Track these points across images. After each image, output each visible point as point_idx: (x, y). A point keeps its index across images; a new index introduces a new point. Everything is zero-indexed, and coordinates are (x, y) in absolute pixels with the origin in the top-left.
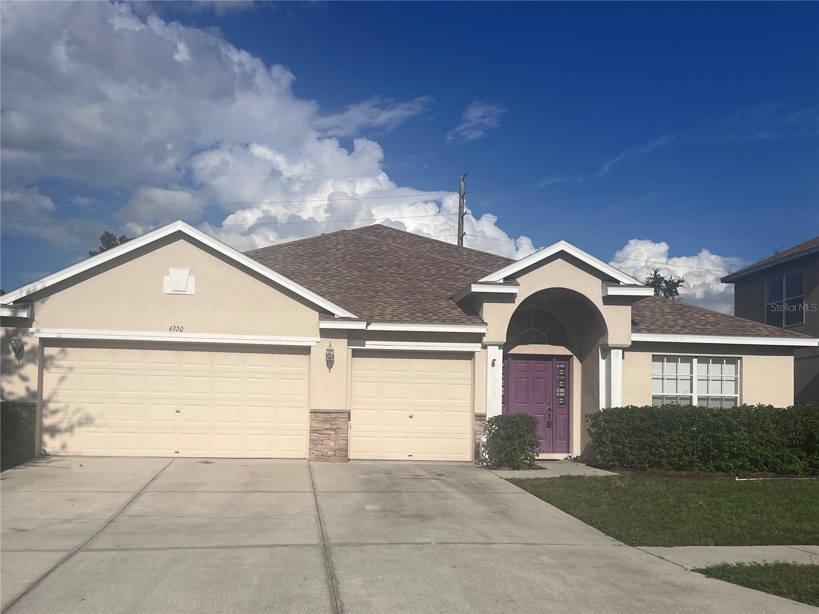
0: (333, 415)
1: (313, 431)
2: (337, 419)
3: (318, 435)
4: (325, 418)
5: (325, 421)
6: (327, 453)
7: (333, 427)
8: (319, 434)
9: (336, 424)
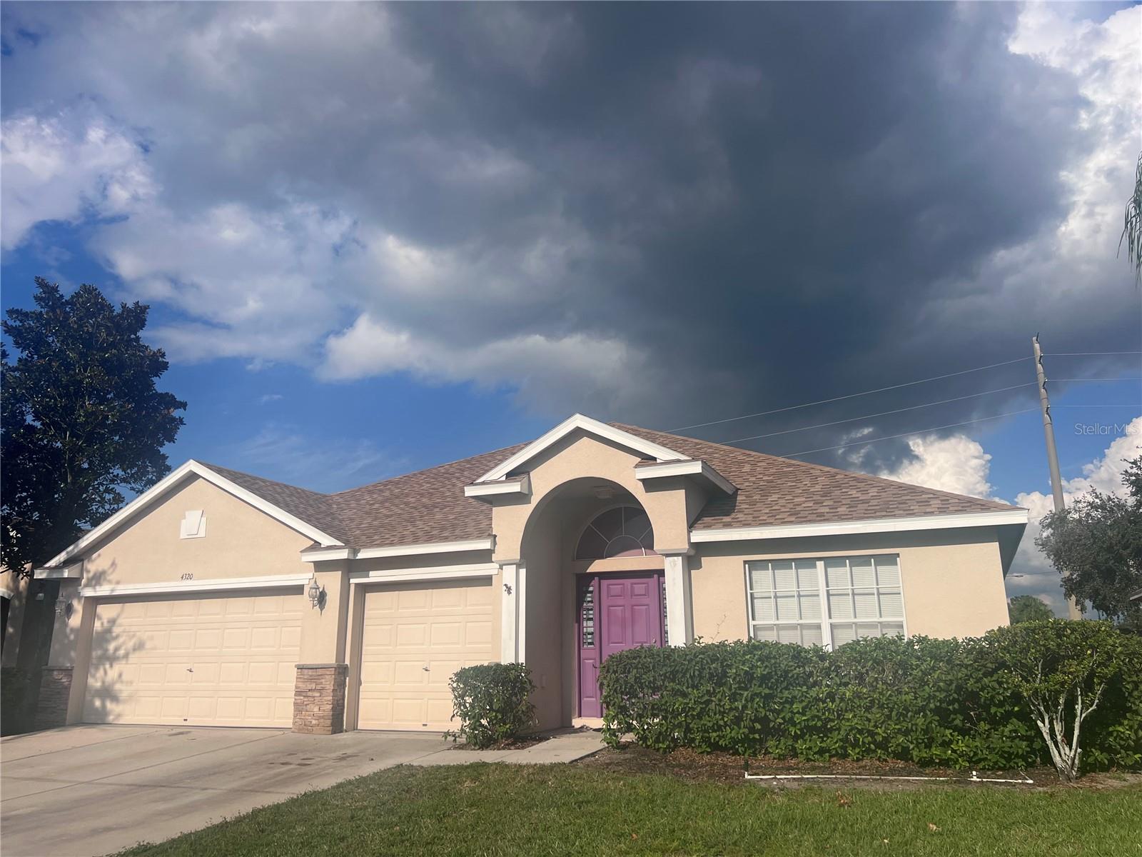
0: (320, 672)
1: (298, 693)
2: (322, 677)
3: (302, 698)
4: (311, 676)
5: (311, 679)
6: (311, 722)
7: (319, 687)
8: (304, 696)
9: (321, 683)
